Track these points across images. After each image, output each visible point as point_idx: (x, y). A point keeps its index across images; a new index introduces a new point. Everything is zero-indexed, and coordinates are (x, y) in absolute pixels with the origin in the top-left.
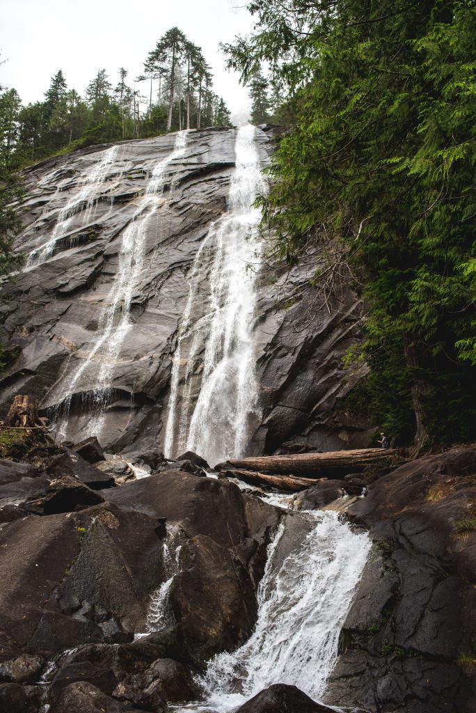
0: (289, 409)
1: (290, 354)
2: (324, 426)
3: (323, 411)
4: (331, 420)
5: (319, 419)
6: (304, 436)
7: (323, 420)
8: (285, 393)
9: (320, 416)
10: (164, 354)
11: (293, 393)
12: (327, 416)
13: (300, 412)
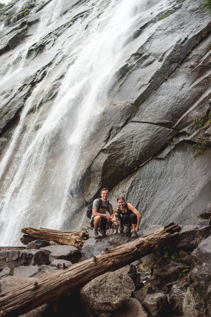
0: (144, 125)
1: (157, 61)
2: (190, 142)
3: (190, 123)
4: (201, 134)
5: (184, 134)
6: (161, 159)
7: (189, 135)
8: (143, 106)
9: (186, 129)
10: (25, 85)
11: (152, 104)
12: (197, 128)
13: (158, 127)
